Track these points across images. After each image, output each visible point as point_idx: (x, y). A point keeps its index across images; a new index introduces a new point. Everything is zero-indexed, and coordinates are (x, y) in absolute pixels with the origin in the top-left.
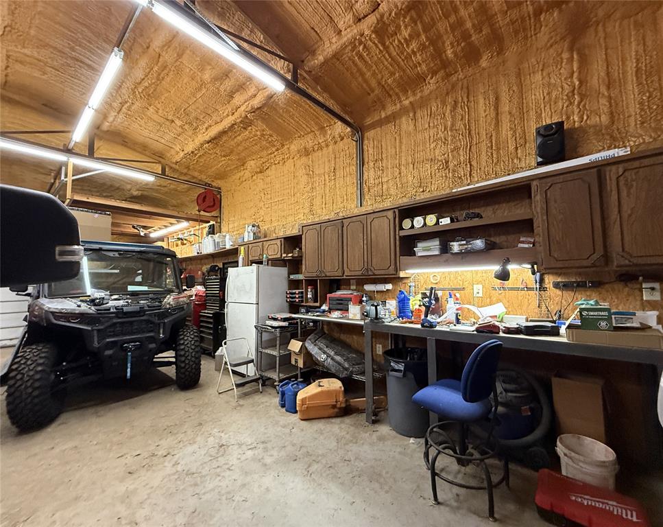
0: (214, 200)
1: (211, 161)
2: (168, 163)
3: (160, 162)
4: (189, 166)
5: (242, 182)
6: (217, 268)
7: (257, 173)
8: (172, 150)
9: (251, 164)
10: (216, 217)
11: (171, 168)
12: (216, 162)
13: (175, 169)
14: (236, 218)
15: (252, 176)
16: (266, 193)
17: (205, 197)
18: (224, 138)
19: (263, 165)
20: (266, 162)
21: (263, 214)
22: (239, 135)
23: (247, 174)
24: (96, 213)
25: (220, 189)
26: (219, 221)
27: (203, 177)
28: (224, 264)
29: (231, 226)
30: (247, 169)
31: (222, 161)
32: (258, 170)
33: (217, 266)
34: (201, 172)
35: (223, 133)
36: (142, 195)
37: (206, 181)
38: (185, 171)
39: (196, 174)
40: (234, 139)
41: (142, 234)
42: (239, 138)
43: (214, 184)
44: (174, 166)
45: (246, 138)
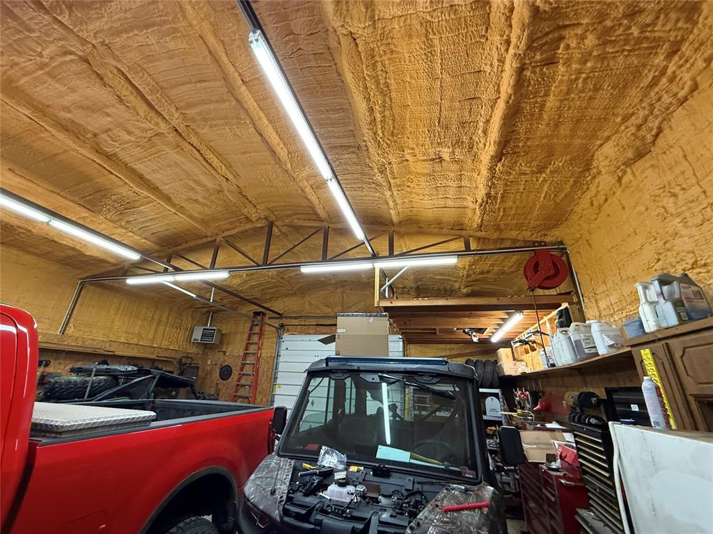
0: (554, 264)
1: (524, 196)
2: (471, 233)
3: (460, 236)
4: (499, 226)
5: (600, 206)
6: (594, 400)
7: (629, 163)
8: (466, 210)
9: (607, 154)
10: (569, 293)
11: (479, 239)
12: (532, 196)
13: (484, 238)
14: (610, 284)
15: (620, 179)
16: (677, 190)
17: (537, 265)
18: (522, 128)
19: (641, 133)
20: (645, 120)
21: (689, 247)
22: (547, 95)
23: (605, 181)
24: (371, 316)
25: (561, 243)
26: (575, 300)
27: (527, 234)
28: (609, 392)
29: (602, 304)
30: (599, 173)
31: (542, 185)
32: (630, 154)
33: (593, 395)
34: (519, 227)
35: (513, 114)
36: (472, 291)
37: (533, 238)
38: (496, 235)
39: (514, 234)
40: (540, 115)
41: (475, 340)
42: (551, 102)
43: (548, 239)
44: (479, 234)
45: (564, 88)
